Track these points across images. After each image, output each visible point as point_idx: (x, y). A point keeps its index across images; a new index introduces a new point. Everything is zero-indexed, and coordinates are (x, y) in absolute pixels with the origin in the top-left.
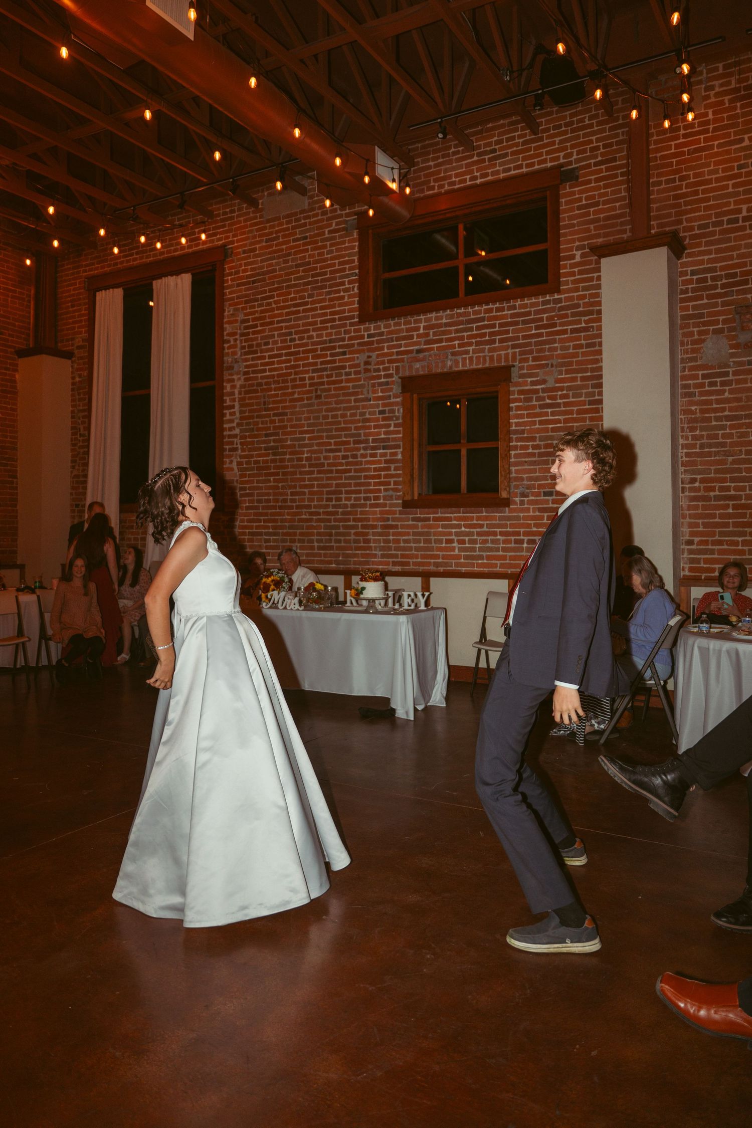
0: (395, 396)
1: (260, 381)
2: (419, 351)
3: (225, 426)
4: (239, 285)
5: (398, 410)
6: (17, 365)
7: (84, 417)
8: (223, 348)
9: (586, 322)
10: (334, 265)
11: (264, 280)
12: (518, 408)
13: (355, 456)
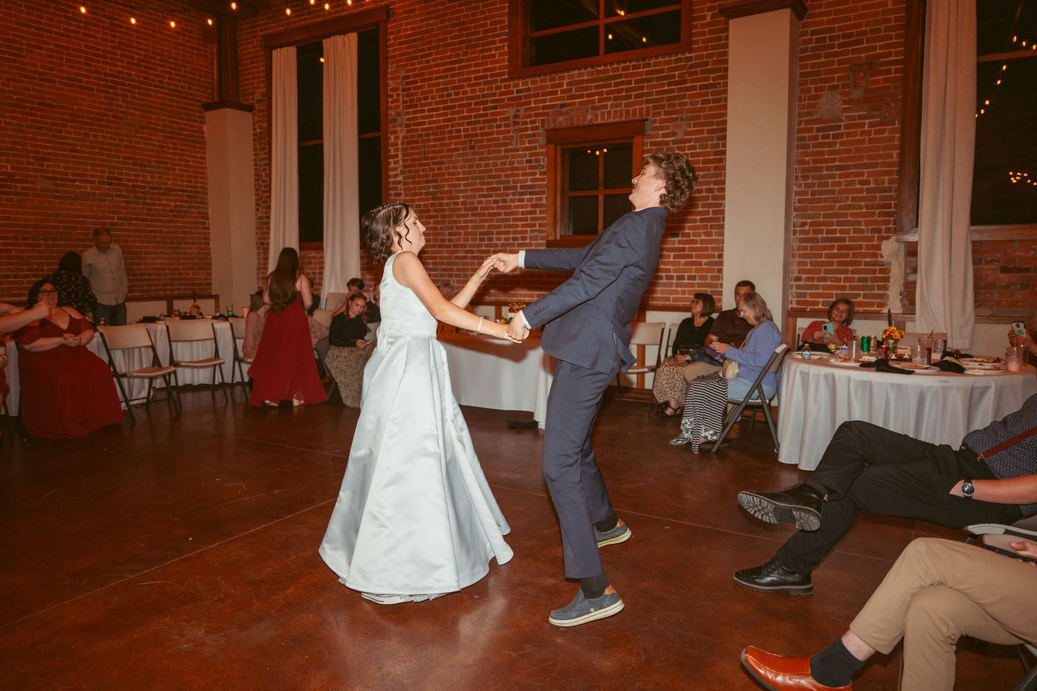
0: (541, 147)
1: (420, 132)
2: (562, 106)
3: (390, 173)
4: (400, 44)
5: (543, 160)
6: (204, 117)
7: (265, 165)
8: (387, 102)
9: (714, 79)
10: (486, 25)
11: (423, 39)
13: (504, 201)
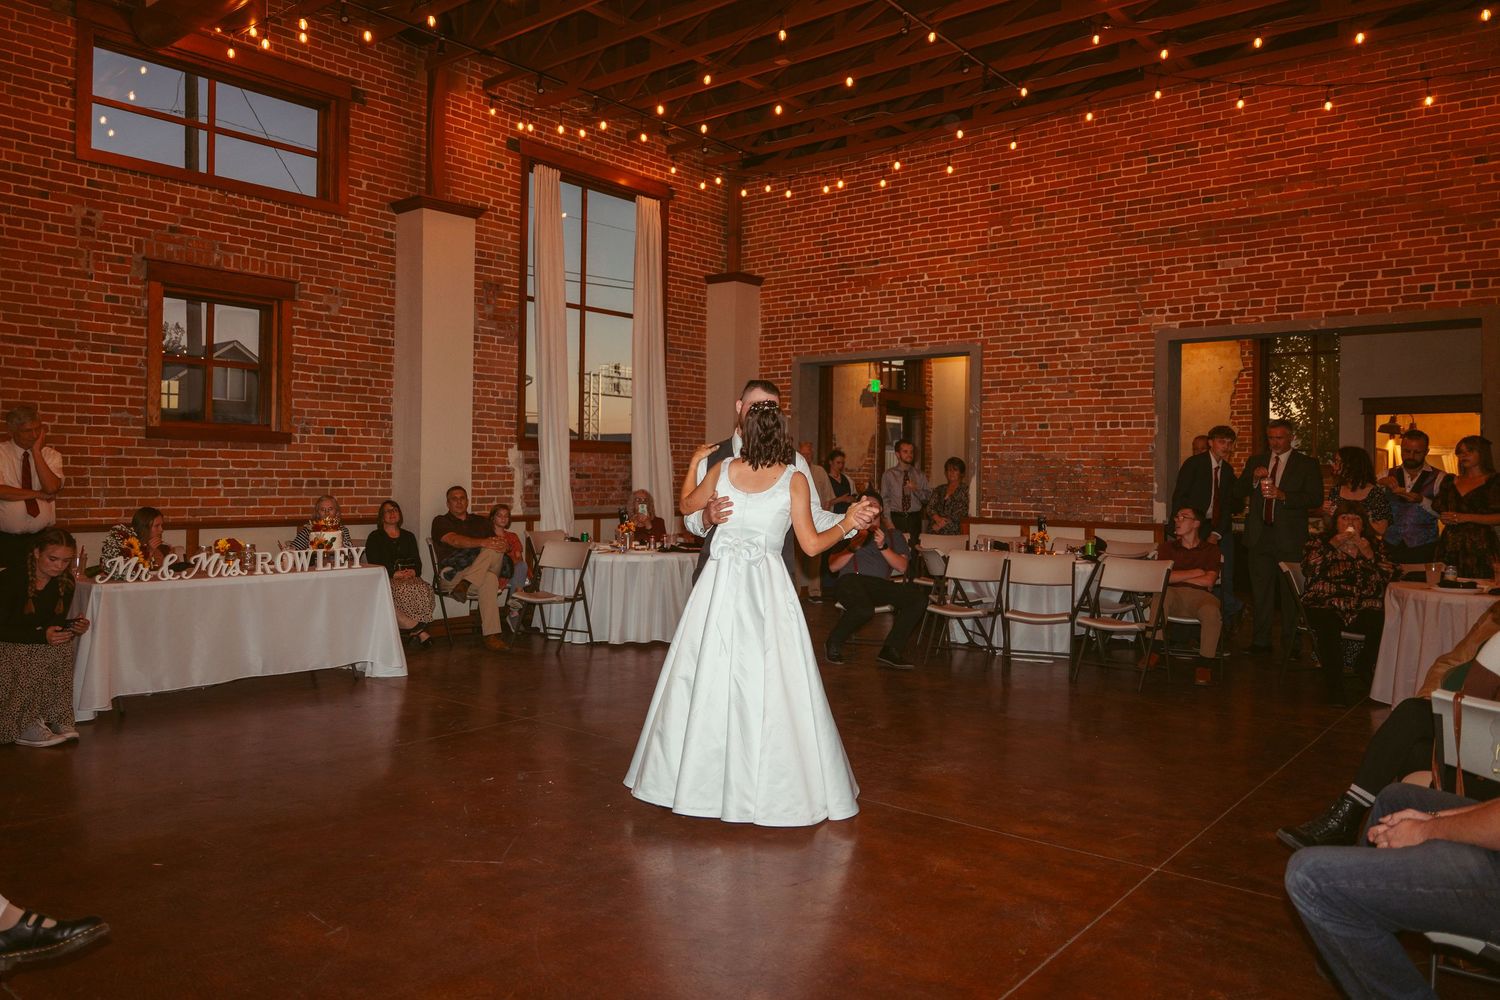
2: (172, 230)
9: (370, 256)
10: (25, 50)
12: (300, 332)
13: (61, 355)
